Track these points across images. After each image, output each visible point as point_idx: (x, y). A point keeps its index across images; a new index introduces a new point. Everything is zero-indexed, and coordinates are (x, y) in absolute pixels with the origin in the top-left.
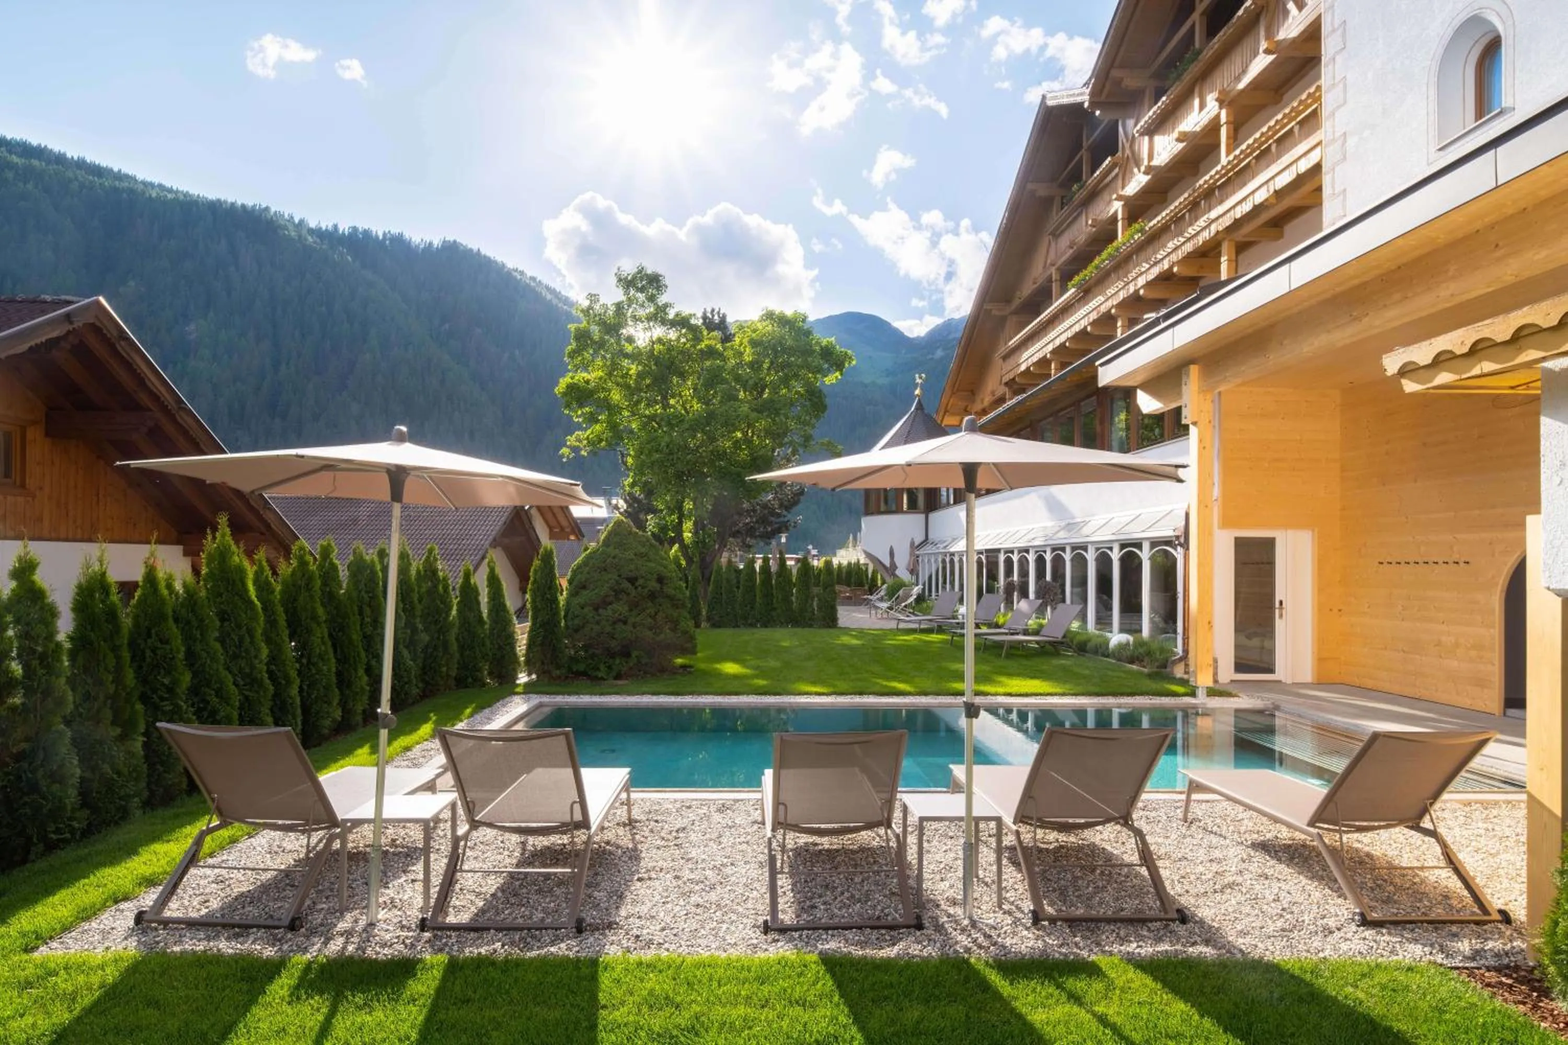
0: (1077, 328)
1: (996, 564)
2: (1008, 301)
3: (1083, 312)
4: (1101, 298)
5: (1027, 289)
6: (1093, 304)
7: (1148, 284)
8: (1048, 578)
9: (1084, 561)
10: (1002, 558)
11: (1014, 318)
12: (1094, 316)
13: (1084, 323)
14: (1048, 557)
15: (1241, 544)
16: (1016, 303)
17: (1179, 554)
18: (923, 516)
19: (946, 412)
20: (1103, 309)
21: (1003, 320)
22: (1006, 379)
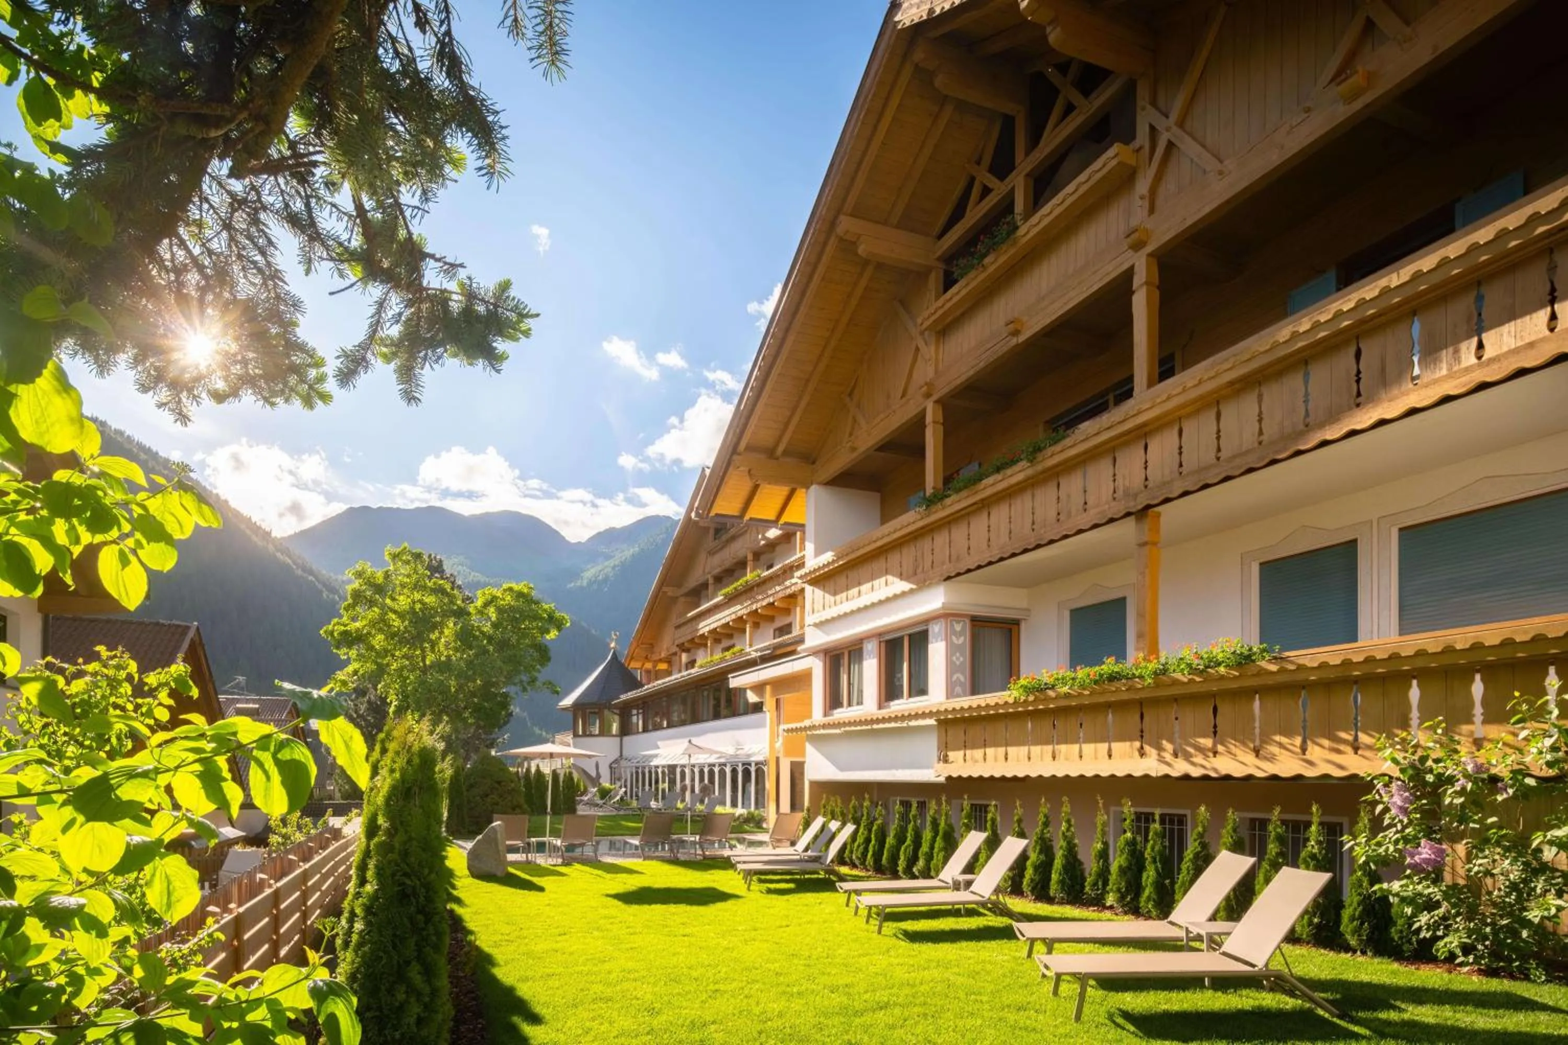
0: (723, 621)
1: (675, 774)
2: (679, 586)
3: (727, 612)
4: (739, 607)
5: (693, 582)
6: (733, 609)
7: (763, 607)
8: (706, 781)
9: (725, 772)
10: (678, 770)
11: (682, 599)
12: (733, 617)
13: (728, 619)
14: (706, 770)
15: (792, 763)
16: (684, 590)
17: (765, 769)
18: (618, 739)
19: (632, 658)
20: (740, 614)
21: (674, 600)
22: (677, 642)
